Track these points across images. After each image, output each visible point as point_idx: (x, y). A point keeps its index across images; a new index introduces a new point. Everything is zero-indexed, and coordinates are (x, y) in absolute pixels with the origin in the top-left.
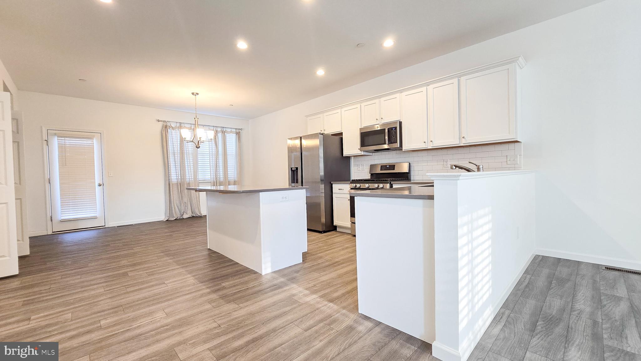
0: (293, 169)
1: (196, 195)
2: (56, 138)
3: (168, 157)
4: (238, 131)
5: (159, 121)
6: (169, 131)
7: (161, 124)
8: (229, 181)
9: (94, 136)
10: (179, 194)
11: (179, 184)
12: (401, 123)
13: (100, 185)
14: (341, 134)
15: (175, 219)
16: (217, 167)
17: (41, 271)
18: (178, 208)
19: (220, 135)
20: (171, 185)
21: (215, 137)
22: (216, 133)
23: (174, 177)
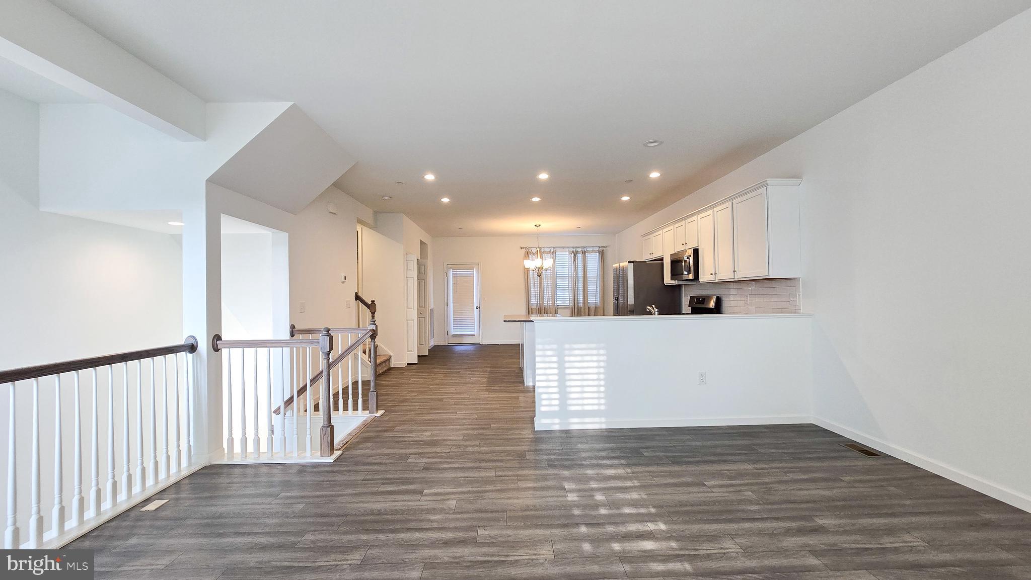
2: (451, 271)
3: (529, 282)
4: (601, 249)
5: (521, 248)
6: (530, 256)
7: (524, 250)
8: (588, 307)
9: (475, 267)
12: (696, 251)
13: (477, 308)
14: (662, 259)
17: (425, 364)
19: (580, 256)
20: (530, 310)
21: (574, 258)
22: (575, 254)
23: (534, 302)
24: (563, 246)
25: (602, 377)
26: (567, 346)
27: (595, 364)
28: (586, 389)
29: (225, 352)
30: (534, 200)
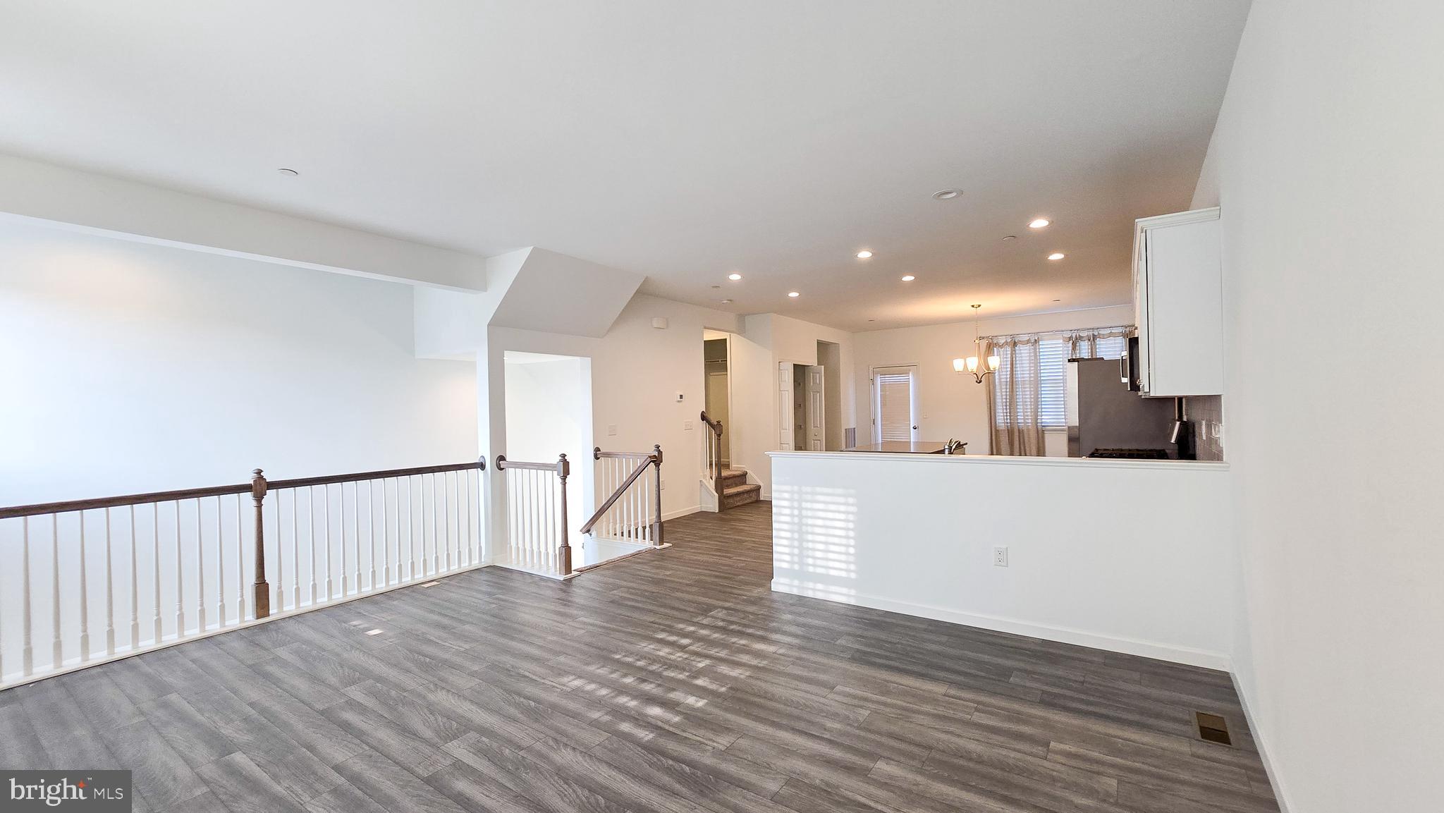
2: (878, 376)
7: (985, 342)
9: (910, 370)
13: (915, 428)
19: (1084, 345)
20: (997, 433)
21: (1074, 349)
22: (1076, 342)
23: (1001, 420)
25: (851, 534)
26: (809, 489)
27: (842, 516)
28: (832, 548)
29: (511, 471)
30: (903, 279)
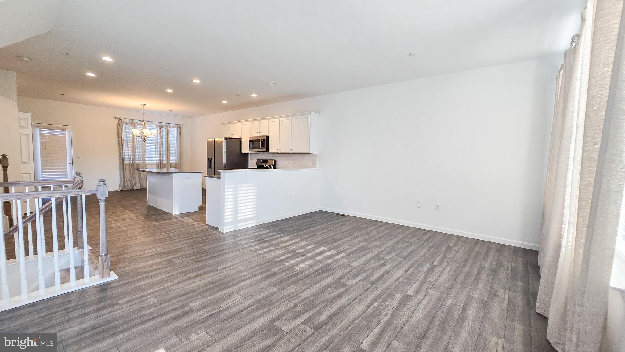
0: (210, 159)
1: (144, 174)
2: (38, 129)
3: (122, 144)
4: (179, 126)
5: (115, 118)
6: (123, 125)
7: (117, 120)
8: (170, 164)
9: (66, 128)
10: (131, 172)
11: (131, 165)
12: (268, 137)
13: (70, 163)
14: (241, 138)
15: (127, 189)
16: (161, 152)
18: (130, 182)
19: (164, 129)
20: (124, 165)
21: (160, 130)
22: (161, 127)
23: (127, 159)
24: (151, 120)
26: (240, 185)
27: (252, 194)
28: (248, 207)
30: (167, 90)
